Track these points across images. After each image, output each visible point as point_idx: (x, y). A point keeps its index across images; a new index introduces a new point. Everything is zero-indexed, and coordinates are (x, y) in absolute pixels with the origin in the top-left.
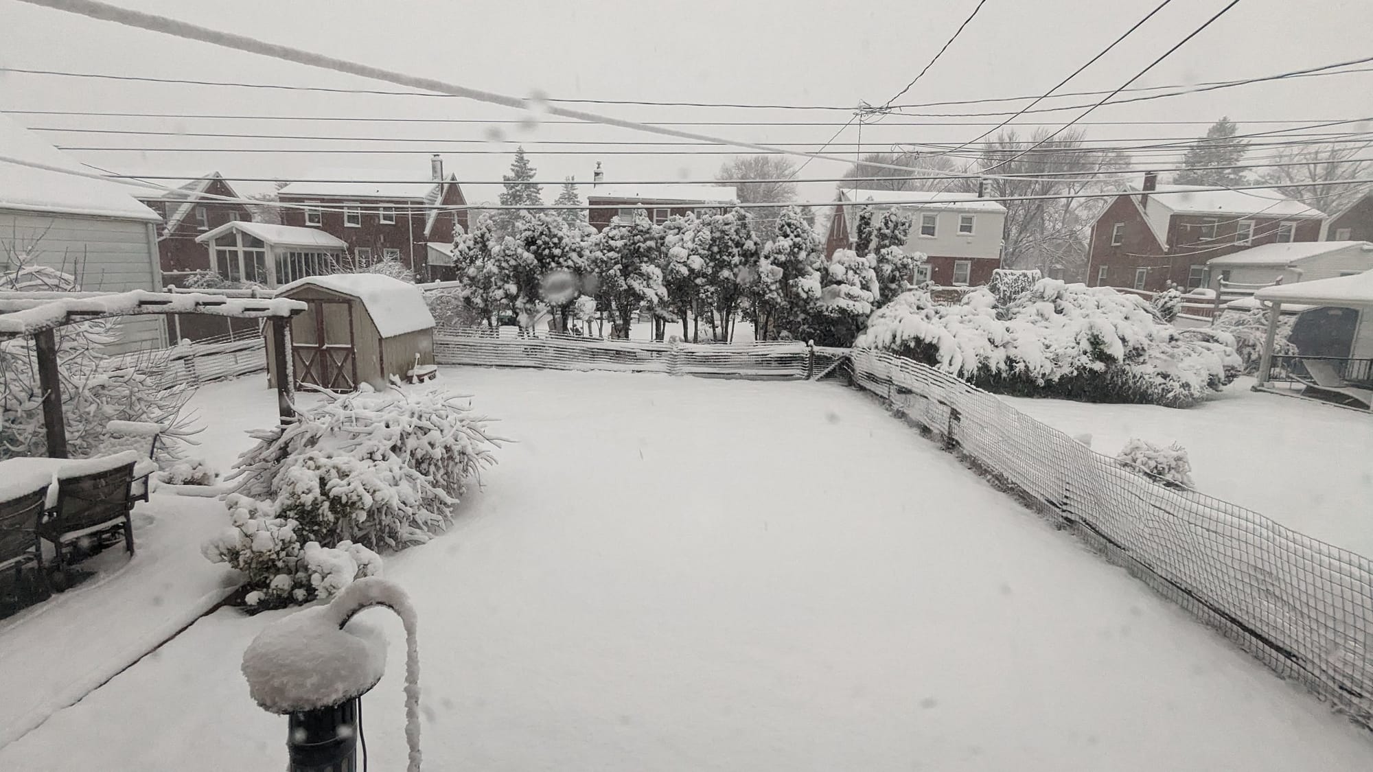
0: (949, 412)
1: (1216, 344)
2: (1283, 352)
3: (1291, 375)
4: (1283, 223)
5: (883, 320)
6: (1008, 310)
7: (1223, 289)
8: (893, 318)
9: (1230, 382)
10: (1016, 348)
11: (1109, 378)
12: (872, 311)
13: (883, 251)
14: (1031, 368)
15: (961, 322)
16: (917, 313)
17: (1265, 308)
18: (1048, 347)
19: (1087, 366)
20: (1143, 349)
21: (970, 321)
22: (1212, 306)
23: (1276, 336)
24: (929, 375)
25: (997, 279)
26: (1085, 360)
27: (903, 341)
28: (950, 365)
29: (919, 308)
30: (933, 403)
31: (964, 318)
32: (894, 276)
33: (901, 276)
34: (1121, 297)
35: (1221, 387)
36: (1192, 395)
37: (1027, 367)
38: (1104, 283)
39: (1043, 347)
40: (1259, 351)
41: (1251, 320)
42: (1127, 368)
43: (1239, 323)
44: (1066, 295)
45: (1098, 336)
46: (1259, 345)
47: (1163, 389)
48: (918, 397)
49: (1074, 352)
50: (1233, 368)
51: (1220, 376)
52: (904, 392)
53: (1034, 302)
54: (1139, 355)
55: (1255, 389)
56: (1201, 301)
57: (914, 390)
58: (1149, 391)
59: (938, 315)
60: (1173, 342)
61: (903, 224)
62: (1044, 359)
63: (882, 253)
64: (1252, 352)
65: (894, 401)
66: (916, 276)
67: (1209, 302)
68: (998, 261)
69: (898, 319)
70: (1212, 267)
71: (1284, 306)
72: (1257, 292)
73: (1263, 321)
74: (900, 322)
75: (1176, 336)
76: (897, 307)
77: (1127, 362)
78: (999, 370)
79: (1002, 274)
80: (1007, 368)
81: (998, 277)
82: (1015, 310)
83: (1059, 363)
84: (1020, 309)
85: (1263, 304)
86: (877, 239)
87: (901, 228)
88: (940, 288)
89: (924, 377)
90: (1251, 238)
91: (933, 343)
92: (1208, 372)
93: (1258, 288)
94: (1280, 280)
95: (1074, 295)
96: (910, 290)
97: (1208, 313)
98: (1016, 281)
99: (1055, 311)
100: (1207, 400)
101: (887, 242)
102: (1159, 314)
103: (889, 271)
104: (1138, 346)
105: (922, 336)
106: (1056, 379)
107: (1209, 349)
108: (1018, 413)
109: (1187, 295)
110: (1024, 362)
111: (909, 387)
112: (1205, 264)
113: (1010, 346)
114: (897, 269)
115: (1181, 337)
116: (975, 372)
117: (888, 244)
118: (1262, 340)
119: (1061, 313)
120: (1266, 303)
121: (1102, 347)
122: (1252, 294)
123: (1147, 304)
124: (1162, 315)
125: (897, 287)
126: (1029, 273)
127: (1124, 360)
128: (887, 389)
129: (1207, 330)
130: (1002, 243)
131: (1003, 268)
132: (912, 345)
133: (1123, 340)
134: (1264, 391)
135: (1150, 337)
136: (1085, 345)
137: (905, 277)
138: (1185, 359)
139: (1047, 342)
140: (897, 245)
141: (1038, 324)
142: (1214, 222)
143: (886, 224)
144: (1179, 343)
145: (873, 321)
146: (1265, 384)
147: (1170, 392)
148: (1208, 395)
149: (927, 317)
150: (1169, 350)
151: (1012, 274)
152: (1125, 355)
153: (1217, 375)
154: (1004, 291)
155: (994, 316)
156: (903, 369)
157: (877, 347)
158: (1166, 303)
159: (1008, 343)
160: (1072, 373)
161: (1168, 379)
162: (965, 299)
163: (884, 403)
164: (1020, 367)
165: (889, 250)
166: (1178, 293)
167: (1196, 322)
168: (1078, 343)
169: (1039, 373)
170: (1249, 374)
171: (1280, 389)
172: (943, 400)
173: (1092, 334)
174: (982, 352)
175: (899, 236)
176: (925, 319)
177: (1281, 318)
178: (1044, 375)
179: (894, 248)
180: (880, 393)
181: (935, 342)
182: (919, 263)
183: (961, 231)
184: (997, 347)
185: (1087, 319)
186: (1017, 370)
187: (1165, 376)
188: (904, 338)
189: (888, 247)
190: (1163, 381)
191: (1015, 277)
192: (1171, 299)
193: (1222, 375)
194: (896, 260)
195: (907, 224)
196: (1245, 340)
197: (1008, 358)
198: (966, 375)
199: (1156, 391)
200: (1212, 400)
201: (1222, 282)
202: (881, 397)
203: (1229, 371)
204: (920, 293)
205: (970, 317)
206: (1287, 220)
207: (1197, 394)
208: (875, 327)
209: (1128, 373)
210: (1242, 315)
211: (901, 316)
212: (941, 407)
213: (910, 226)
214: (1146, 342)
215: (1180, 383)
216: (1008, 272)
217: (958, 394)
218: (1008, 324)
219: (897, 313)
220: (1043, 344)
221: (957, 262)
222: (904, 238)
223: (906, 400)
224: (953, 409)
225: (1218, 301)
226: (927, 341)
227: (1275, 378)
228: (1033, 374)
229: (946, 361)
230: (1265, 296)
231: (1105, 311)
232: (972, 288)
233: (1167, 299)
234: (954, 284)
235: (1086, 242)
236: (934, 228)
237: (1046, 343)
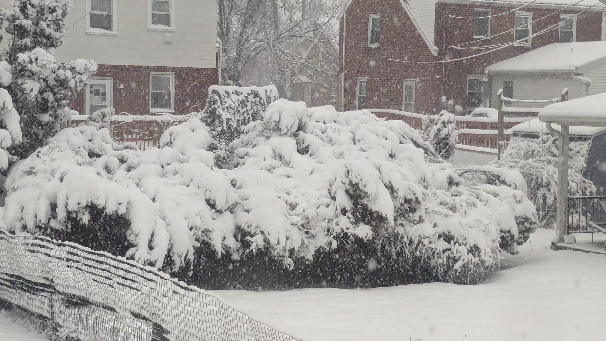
0: (151, 330)
1: (503, 186)
2: (580, 192)
3: (591, 223)
4: (563, 16)
5: (30, 178)
6: (232, 151)
7: (505, 109)
8: (48, 175)
9: (526, 239)
10: (248, 211)
11: (379, 247)
12: (11, 164)
13: (22, 57)
14: (273, 241)
15: (163, 175)
16: (90, 164)
17: (552, 132)
18: (293, 207)
19: (349, 232)
20: (417, 201)
21: (176, 173)
22: (495, 132)
23: (569, 170)
24: (113, 270)
25: (215, 102)
26: (344, 223)
27: (69, 213)
28: (151, 248)
29: (92, 155)
30: (125, 318)
31: (166, 167)
32: (46, 101)
33: (57, 100)
34: (382, 124)
35: (517, 248)
36: (483, 262)
37: (266, 241)
38: (364, 104)
39: (286, 207)
40: (554, 193)
41: (540, 149)
42: (400, 230)
43: (530, 154)
44: (311, 125)
45: (357, 185)
46: (553, 183)
47: (448, 258)
48: (99, 311)
49: (330, 212)
50: (527, 219)
51: (512, 232)
52: (76, 304)
53: (268, 138)
54: (413, 210)
55: (555, 247)
56: (483, 126)
57: (92, 298)
58: (432, 262)
59: (124, 166)
60: (454, 188)
61: (53, 11)
62: (289, 226)
63: (20, 60)
64: (547, 194)
65: (61, 322)
66: (89, 100)
67: (493, 126)
68: (214, 71)
69: (58, 176)
70: (491, 77)
71: (574, 130)
72: (542, 111)
73: (554, 150)
74: (62, 180)
75: (457, 179)
76: (55, 154)
77: (400, 222)
78: (226, 248)
79: (222, 92)
80: (239, 245)
81: (216, 97)
82: (242, 151)
83: (312, 231)
84: (249, 149)
85: (549, 127)
86: (10, 37)
87: (50, 17)
88: (129, 118)
89: (106, 274)
90: (531, 36)
91: (120, 212)
92: (499, 228)
93: (543, 105)
94: (566, 93)
95: (321, 124)
96: (77, 123)
97: (491, 141)
98: (243, 103)
99: (298, 151)
100: (503, 268)
101: (27, 41)
102: (432, 148)
103: (35, 93)
104: (410, 196)
105: (100, 203)
106: (310, 257)
107: (496, 195)
108: (250, 320)
109: (468, 118)
110: (262, 233)
111: (84, 295)
112: (483, 73)
113: (239, 210)
114: (49, 88)
115: (462, 179)
116: (191, 257)
117: (29, 45)
118: (556, 177)
119: (307, 152)
120: (554, 126)
121: (365, 201)
122: (534, 114)
123: (416, 134)
124: (436, 149)
125: (51, 119)
126: (261, 90)
127: (395, 220)
128: (46, 300)
129: (492, 167)
130: (217, 43)
131: (225, 84)
132: (85, 219)
133: (391, 188)
134: (565, 248)
135: (424, 182)
136: (344, 201)
137: (64, 102)
138: (470, 212)
139: (291, 199)
140: (46, 46)
141: (277, 171)
142: (486, 14)
143: (23, 9)
144: (461, 188)
145: (14, 181)
146: (565, 237)
147: (456, 261)
148: (501, 260)
149: (107, 169)
150: (450, 200)
151: (237, 93)
152: (396, 211)
153: (509, 232)
154: (228, 120)
155: (212, 162)
156: (71, 264)
157: (24, 228)
158: (439, 130)
159: (236, 204)
160: (331, 244)
161: (452, 242)
162: (165, 137)
163: (44, 327)
164: (257, 242)
165: (32, 54)
166: (452, 117)
167: (480, 155)
168: (334, 198)
169: (284, 249)
170: (547, 225)
171: (580, 243)
172: (139, 311)
173: (351, 182)
174: (197, 222)
175: (48, 31)
176: (104, 173)
177: (572, 145)
178: (292, 251)
179: (39, 51)
180: (36, 310)
181: (122, 211)
182: (84, 78)
183: (154, 23)
184: (220, 212)
185: (341, 161)
186: (253, 247)
187: (448, 238)
188: (70, 208)
189: (30, 49)
190: (446, 245)
191: (241, 98)
192: (445, 124)
193: (515, 231)
194: (46, 73)
195: (59, 12)
196: (537, 179)
197: (238, 228)
198: (178, 263)
199: (440, 261)
200: (508, 267)
201: (503, 98)
202: (40, 317)
203: (522, 223)
204: (91, 129)
205: (176, 165)
206: (566, 11)
207: (489, 261)
208: (18, 193)
209: (402, 238)
210: (531, 143)
211: (62, 170)
212: (137, 323)
213: (64, 14)
214: (419, 190)
215: (468, 247)
216: (231, 89)
217: (161, 298)
218: (233, 174)
219: (55, 165)
220: (286, 202)
221: (153, 74)
222: (58, 35)
223: (80, 318)
224: (155, 325)
225: (500, 125)
226: (109, 211)
227: (577, 228)
228: (278, 251)
229: (143, 242)
230: (550, 117)
231: (365, 147)
232: (180, 117)
233: (440, 125)
234: (152, 110)
235: (335, 42)
236: (110, 16)
237: (290, 201)
